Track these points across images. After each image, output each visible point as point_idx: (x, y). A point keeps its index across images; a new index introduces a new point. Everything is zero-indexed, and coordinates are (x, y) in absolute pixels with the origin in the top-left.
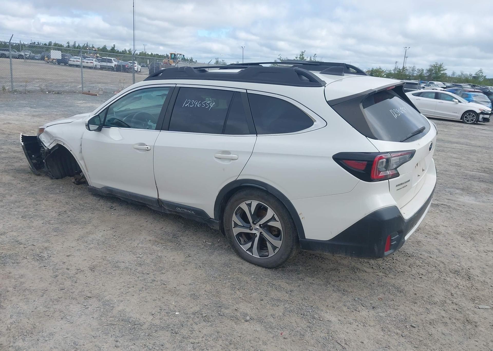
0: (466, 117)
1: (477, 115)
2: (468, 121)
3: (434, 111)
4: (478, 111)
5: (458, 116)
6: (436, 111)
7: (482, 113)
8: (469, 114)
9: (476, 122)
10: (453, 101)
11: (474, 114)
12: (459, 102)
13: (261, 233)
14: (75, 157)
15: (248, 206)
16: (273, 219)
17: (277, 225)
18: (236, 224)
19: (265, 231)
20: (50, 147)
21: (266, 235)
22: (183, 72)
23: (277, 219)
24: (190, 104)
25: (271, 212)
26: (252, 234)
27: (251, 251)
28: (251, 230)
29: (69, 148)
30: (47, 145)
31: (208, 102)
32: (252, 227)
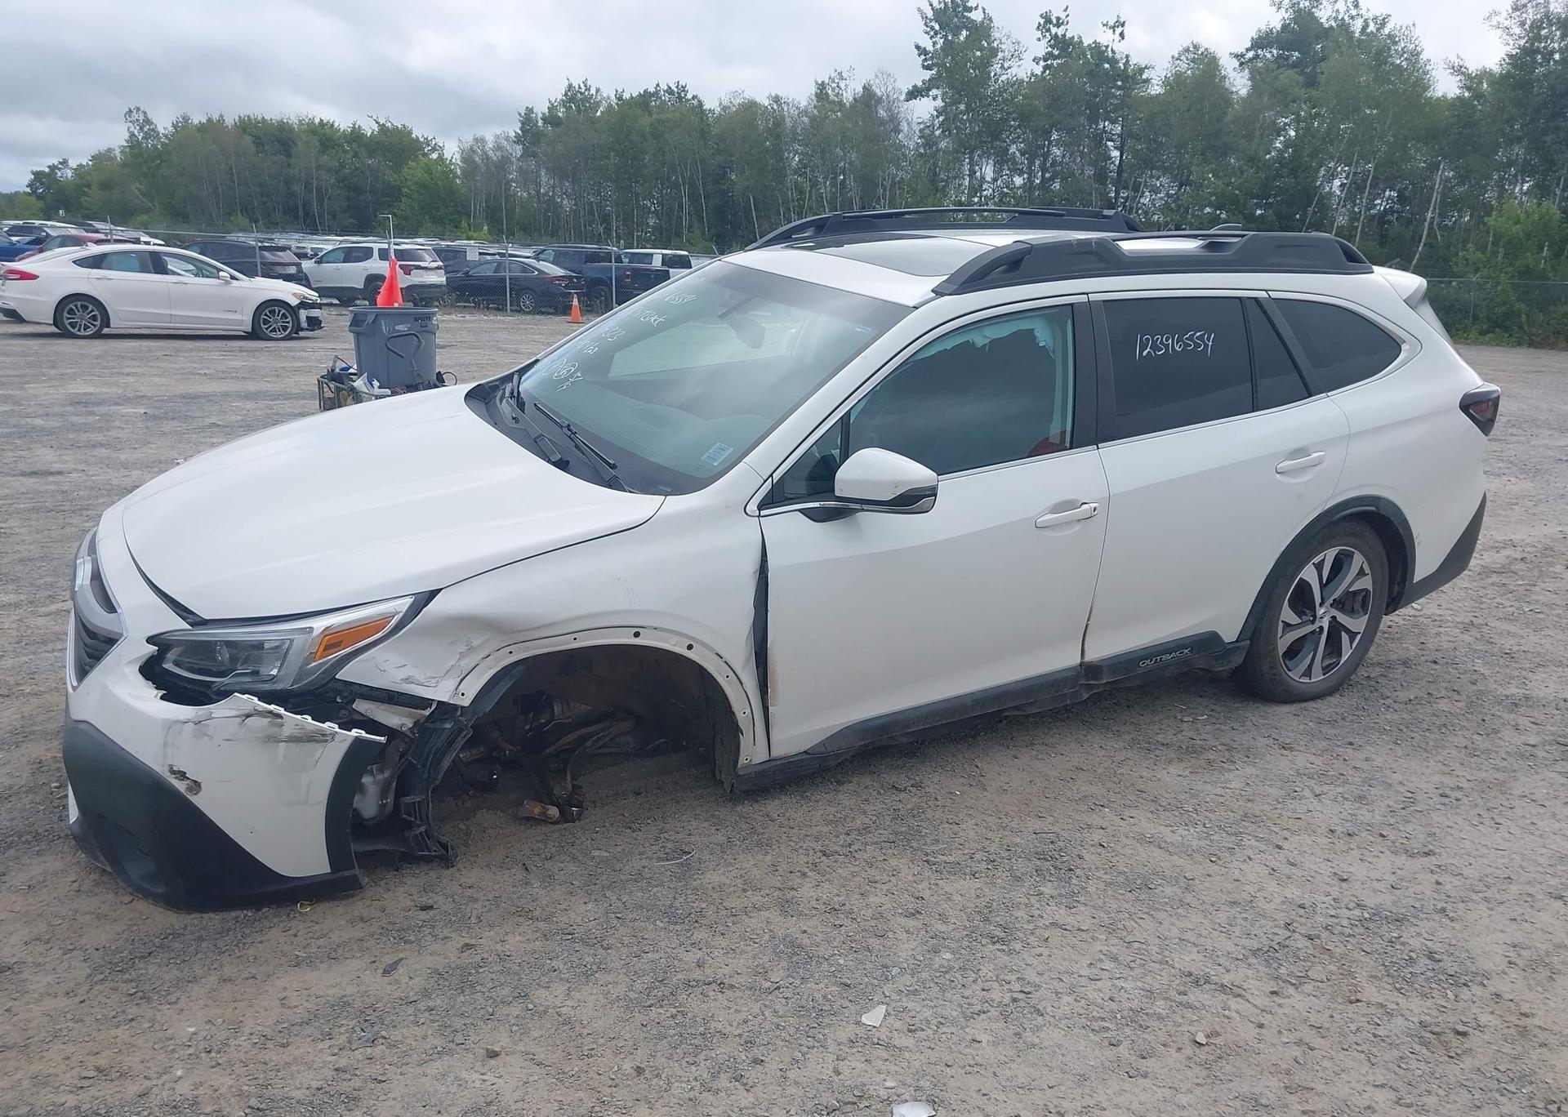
0: (266, 322)
1: (293, 311)
2: (274, 330)
3: (169, 312)
4: (294, 302)
5: (245, 320)
6: (173, 313)
7: (304, 305)
8: (272, 312)
9: (295, 334)
10: (218, 278)
11: (283, 311)
12: (233, 278)
13: (1334, 618)
14: (711, 669)
15: (1319, 567)
16: (1361, 573)
17: (1366, 583)
18: (1287, 625)
19: (1342, 610)
20: (463, 694)
21: (1342, 618)
22: (1091, 253)
23: (1367, 570)
24: (1155, 348)
25: (1358, 560)
26: (1313, 632)
27: (1308, 672)
28: (1313, 622)
29: (675, 639)
30: (442, 692)
31: (1198, 334)
32: (1315, 617)
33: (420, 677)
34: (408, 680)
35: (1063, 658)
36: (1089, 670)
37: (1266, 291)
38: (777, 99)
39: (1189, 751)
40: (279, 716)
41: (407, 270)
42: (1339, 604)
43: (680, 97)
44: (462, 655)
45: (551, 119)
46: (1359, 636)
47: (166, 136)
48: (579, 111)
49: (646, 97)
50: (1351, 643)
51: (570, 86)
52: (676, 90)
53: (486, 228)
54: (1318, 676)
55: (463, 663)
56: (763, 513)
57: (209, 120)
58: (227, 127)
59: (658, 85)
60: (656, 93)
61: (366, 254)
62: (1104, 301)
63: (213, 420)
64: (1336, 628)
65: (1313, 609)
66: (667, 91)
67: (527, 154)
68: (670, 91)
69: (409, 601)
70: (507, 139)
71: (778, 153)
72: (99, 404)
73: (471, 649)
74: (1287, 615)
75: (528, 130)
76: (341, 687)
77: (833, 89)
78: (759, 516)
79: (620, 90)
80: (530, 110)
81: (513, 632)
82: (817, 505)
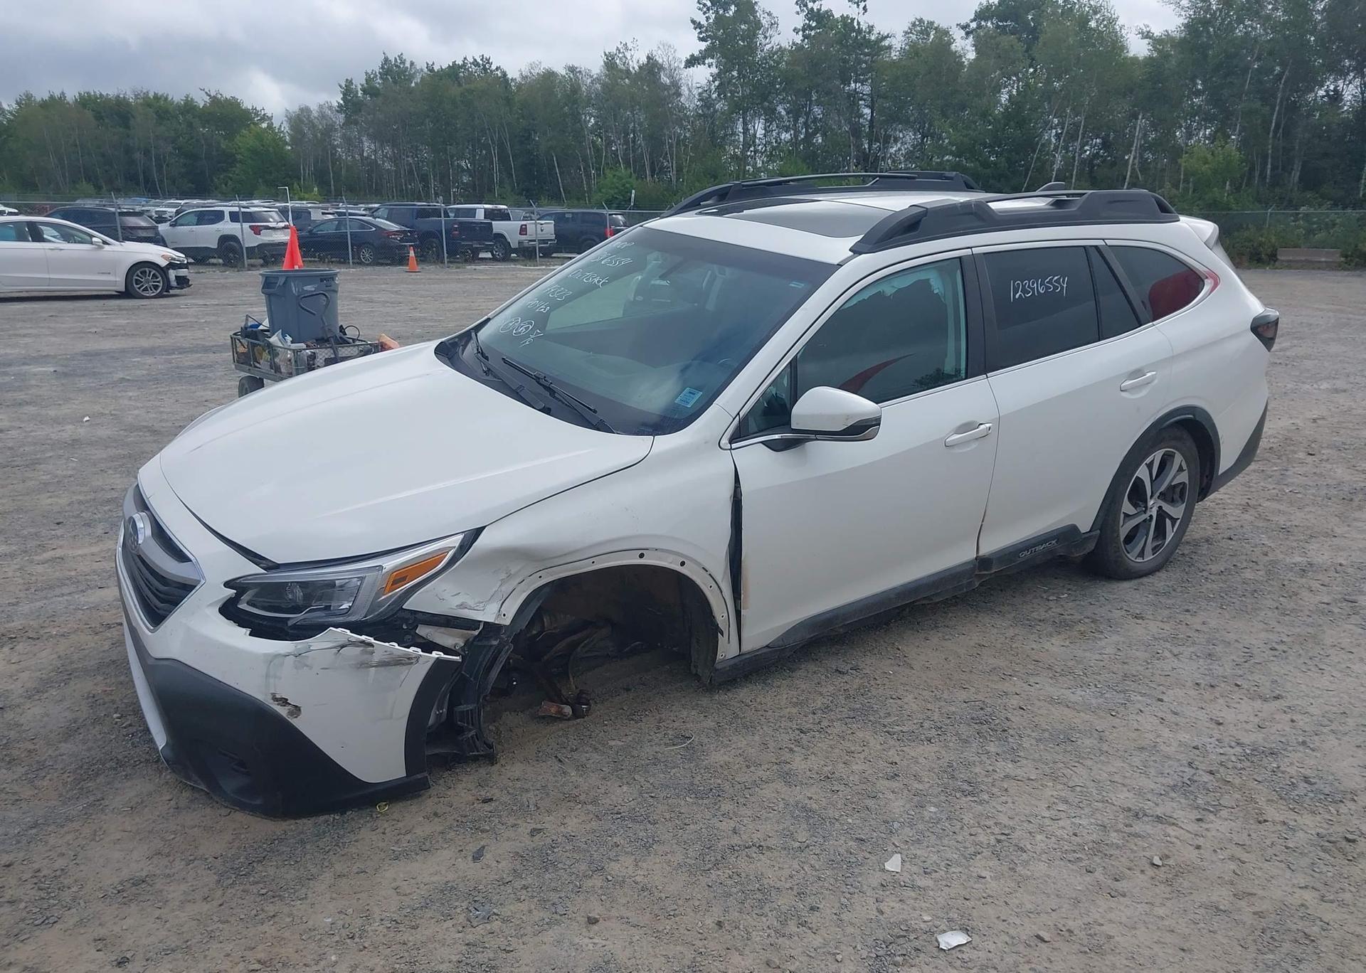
0: (137, 282)
1: (163, 271)
2: (146, 289)
3: (47, 276)
4: (163, 263)
5: (117, 281)
6: (52, 276)
7: (172, 265)
8: (144, 273)
9: (166, 291)
10: (92, 243)
11: (153, 272)
12: (105, 243)
13: (1160, 508)
14: (698, 582)
15: (1150, 466)
16: (1181, 469)
17: (1184, 478)
18: (1127, 515)
19: (1165, 500)
20: (504, 615)
21: (1167, 508)
22: (972, 214)
23: (1185, 467)
24: (1024, 291)
25: (1178, 459)
26: (1145, 521)
27: (1142, 554)
28: (1145, 512)
29: (671, 558)
30: (488, 614)
31: (1056, 278)
32: (1146, 507)
33: (471, 603)
34: (462, 606)
35: (963, 554)
36: (983, 562)
37: (1103, 239)
38: (572, 69)
39: (1062, 625)
40: (371, 645)
41: (257, 231)
42: (1163, 496)
43: (485, 69)
44: (503, 582)
45: (369, 90)
46: (1179, 521)
47: (11, 113)
48: (395, 82)
49: (454, 68)
50: (1173, 526)
51: (386, 60)
52: (481, 62)
53: (316, 189)
54: (1149, 557)
55: (503, 588)
56: (734, 446)
57: (52, 97)
58: (68, 103)
59: (465, 59)
60: (464, 65)
61: (218, 217)
62: (984, 254)
63: (120, 375)
64: (1162, 515)
65: (1146, 502)
66: (473, 63)
67: (348, 122)
68: (475, 63)
69: (461, 537)
70: (330, 108)
71: (576, 117)
72: (10, 365)
73: (510, 576)
74: (1127, 507)
75: (349, 101)
76: (408, 615)
77: (621, 59)
78: (731, 449)
79: (430, 63)
80: (349, 82)
81: (544, 560)
82: (777, 437)
